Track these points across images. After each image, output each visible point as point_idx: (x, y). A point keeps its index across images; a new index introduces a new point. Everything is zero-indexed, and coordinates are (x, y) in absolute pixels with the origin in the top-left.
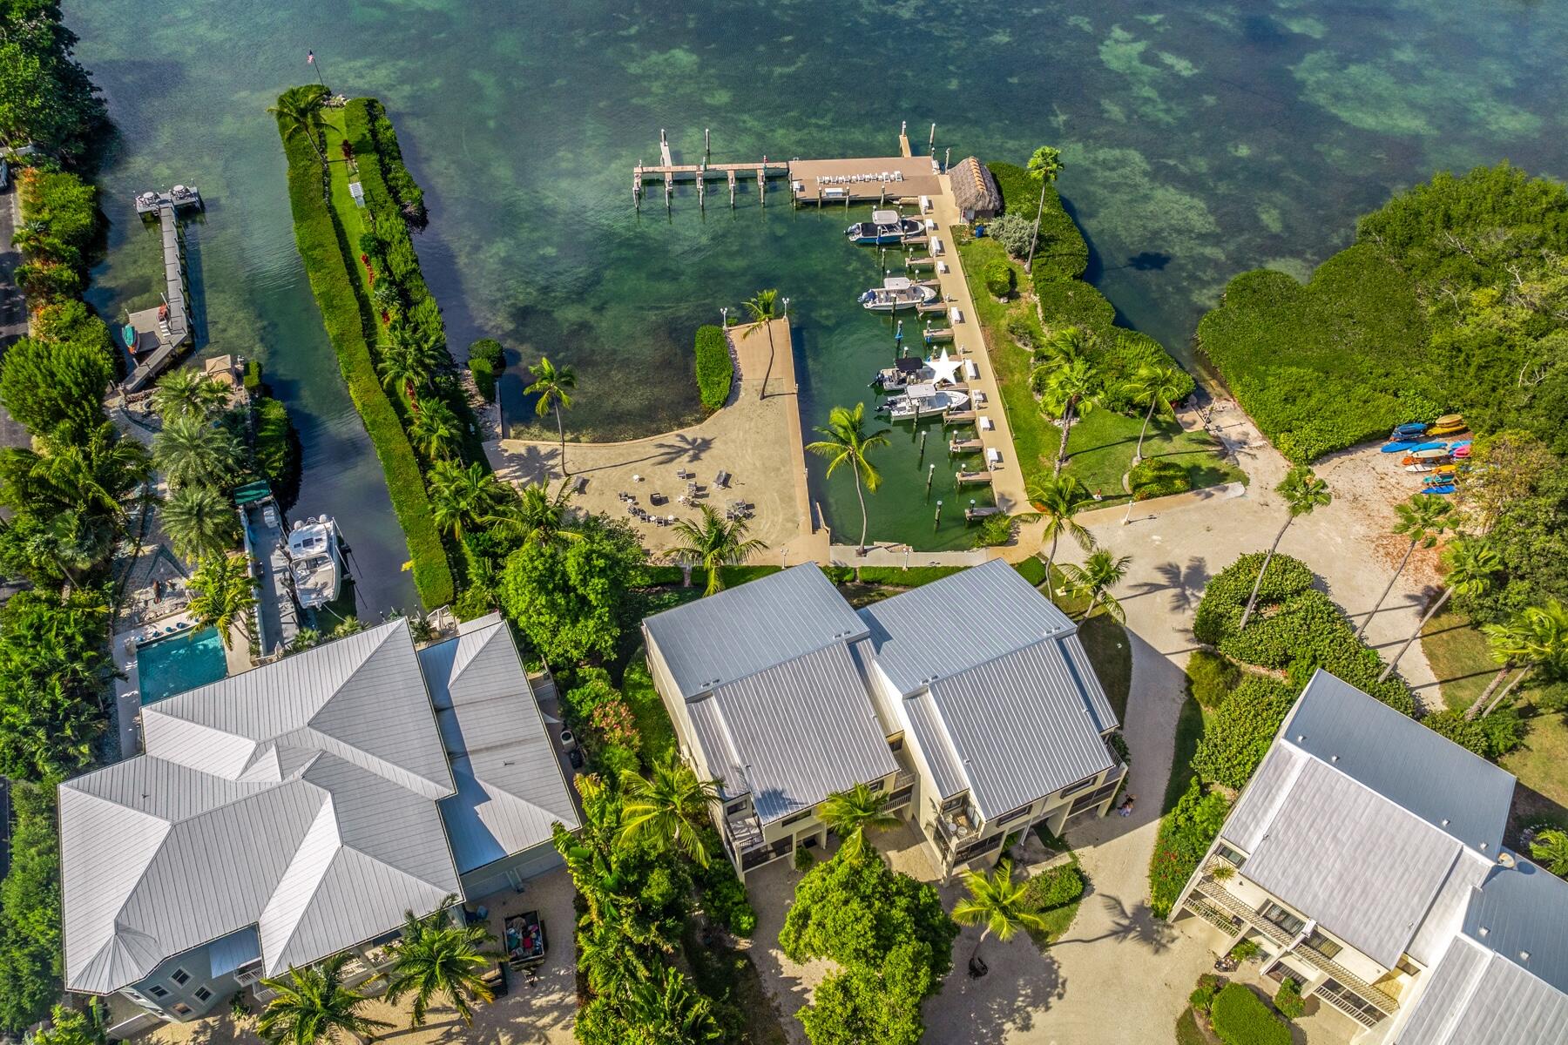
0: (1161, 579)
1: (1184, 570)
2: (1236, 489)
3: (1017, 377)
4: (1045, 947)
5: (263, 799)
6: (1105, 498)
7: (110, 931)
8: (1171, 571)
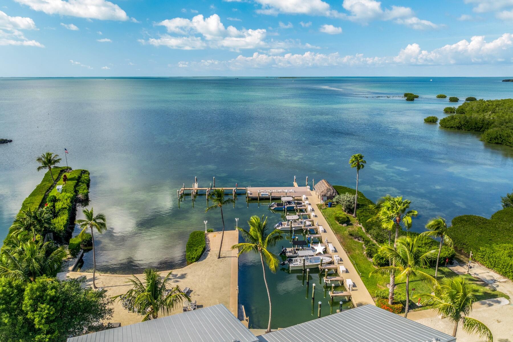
3: (357, 252)
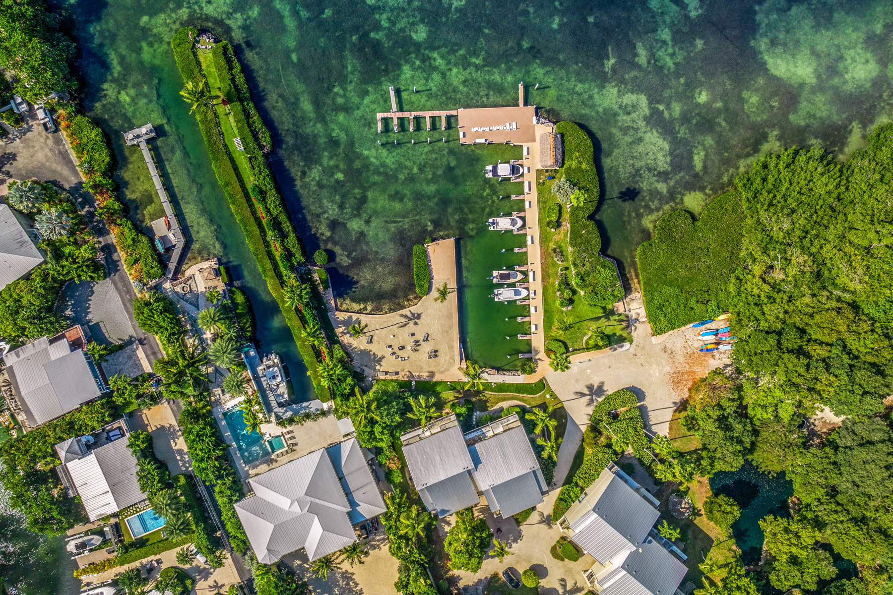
0: (586, 391)
1: (595, 387)
2: (627, 345)
4: (519, 526)
5: (298, 518)
6: (575, 350)
7: (266, 551)
8: (590, 387)
